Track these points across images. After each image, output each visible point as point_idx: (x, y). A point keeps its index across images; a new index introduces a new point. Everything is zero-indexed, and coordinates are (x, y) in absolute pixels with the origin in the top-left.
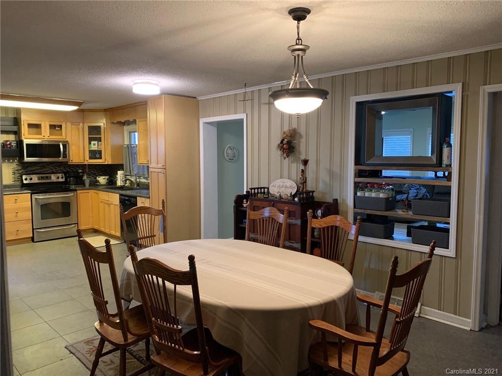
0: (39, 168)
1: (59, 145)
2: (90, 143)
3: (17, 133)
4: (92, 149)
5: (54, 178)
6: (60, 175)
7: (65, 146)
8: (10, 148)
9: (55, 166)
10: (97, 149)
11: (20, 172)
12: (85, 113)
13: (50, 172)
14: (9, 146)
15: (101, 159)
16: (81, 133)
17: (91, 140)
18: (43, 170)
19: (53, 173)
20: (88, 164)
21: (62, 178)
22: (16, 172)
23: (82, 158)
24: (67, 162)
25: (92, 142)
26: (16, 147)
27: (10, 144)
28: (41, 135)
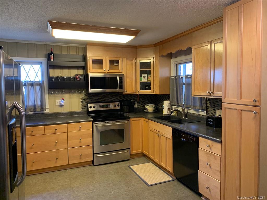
0: (100, 97)
1: (117, 78)
2: (141, 76)
3: (84, 68)
4: (143, 81)
5: (112, 106)
6: (117, 104)
7: (121, 79)
8: (79, 80)
9: (113, 96)
10: (146, 81)
11: (87, 101)
12: (137, 49)
13: (109, 100)
14: (78, 79)
15: (150, 89)
16: (134, 67)
17: (142, 73)
18: (104, 99)
19: (112, 102)
20: (139, 94)
21: (118, 106)
22: (84, 101)
23: (134, 89)
24: (123, 93)
25: (143, 75)
26: (84, 80)
27: (79, 78)
28: (103, 69)
